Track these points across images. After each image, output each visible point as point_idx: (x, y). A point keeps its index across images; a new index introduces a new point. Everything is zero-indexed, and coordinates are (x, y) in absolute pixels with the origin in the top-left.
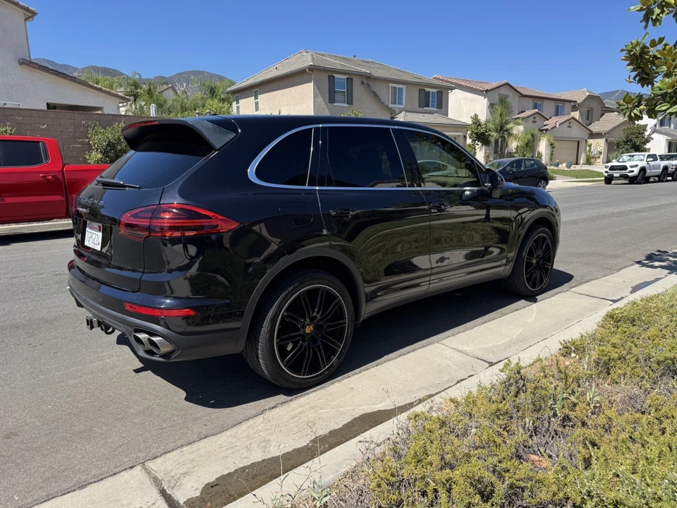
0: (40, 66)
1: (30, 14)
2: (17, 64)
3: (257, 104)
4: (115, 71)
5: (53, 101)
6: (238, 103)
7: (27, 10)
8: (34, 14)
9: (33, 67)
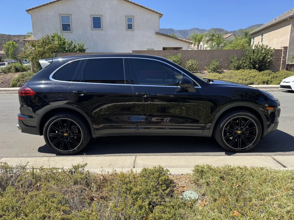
0: (162, 34)
1: (161, 15)
2: (155, 34)
3: (262, 39)
4: (221, 29)
5: (165, 46)
6: (254, 39)
7: (160, 14)
8: (162, 15)
9: (160, 35)
